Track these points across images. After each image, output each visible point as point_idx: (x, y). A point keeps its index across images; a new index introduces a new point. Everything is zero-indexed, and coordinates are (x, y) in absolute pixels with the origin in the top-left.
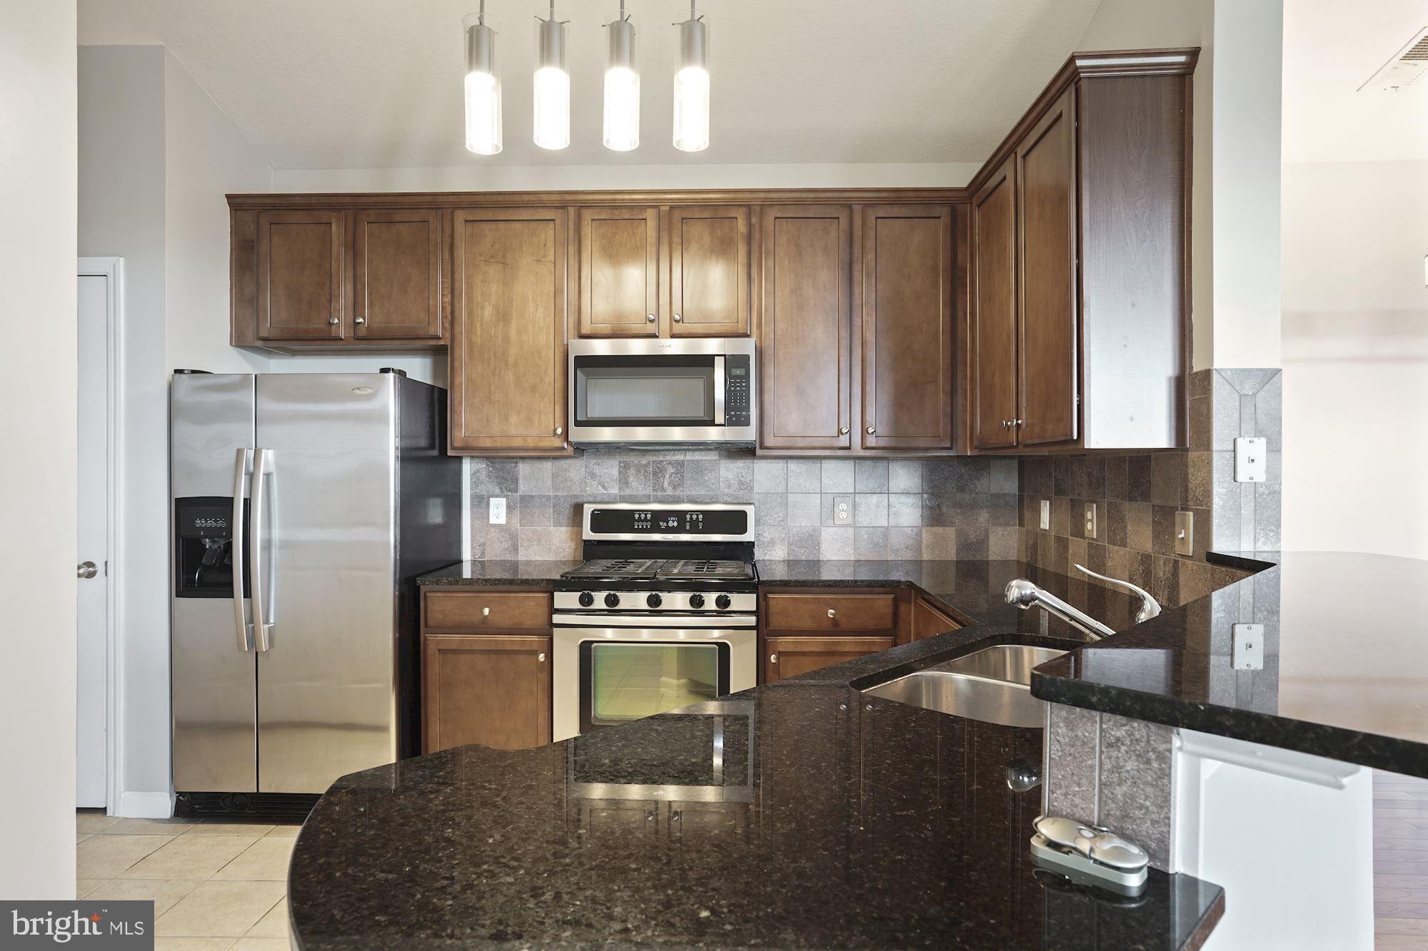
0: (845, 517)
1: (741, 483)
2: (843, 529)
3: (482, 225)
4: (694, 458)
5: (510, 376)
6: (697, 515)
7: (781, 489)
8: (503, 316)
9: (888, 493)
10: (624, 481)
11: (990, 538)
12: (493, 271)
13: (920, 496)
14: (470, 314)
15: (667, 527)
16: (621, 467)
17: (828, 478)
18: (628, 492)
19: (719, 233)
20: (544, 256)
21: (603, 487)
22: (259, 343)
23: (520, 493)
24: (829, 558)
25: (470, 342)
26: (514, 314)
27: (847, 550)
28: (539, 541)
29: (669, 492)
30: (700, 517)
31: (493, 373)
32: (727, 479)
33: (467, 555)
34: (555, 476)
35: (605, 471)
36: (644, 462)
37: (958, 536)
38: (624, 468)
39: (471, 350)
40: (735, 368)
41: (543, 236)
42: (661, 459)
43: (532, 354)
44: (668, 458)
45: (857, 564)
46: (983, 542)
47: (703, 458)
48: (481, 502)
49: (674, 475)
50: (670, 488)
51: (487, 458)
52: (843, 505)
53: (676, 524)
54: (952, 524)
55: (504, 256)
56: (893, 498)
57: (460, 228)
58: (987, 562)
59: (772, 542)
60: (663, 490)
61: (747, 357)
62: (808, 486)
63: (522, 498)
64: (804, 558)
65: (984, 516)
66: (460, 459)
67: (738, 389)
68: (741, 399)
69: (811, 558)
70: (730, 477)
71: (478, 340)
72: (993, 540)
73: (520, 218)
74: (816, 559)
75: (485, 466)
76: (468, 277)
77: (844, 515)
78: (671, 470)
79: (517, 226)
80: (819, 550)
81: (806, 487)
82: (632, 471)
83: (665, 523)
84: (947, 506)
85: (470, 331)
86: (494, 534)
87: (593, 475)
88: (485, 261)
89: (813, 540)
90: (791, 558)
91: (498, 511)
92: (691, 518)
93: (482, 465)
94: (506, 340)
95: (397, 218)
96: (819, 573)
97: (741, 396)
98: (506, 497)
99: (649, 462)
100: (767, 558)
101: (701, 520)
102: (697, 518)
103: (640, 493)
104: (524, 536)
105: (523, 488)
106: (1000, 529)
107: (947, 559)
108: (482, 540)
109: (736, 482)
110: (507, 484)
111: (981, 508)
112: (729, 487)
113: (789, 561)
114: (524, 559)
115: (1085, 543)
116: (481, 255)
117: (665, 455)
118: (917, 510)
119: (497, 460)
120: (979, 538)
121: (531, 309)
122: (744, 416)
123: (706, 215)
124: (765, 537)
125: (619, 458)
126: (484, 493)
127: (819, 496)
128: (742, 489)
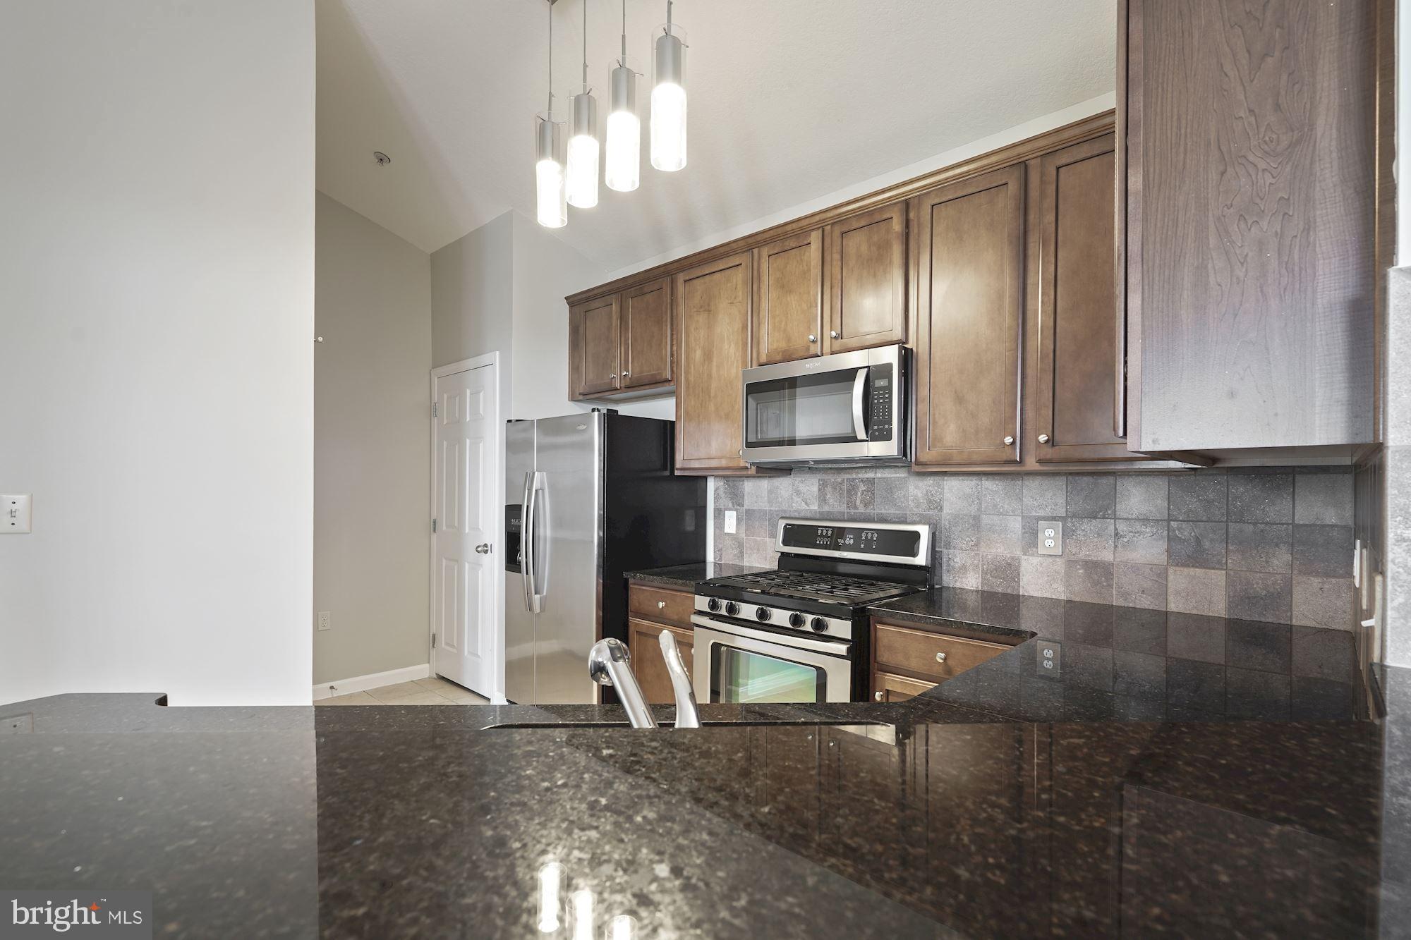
0: (1052, 545)
1: (930, 501)
2: (1050, 560)
3: (694, 281)
4: (884, 476)
5: (712, 408)
6: (872, 534)
7: (973, 510)
8: (708, 356)
9: (1115, 519)
10: (822, 499)
11: (1294, 592)
12: (701, 318)
13: (1165, 524)
14: (687, 358)
15: (844, 544)
16: (820, 485)
17: (1032, 497)
18: (826, 509)
19: (875, 238)
20: (735, 298)
21: (806, 503)
22: (581, 397)
23: (745, 507)
24: (1032, 593)
25: (687, 381)
26: (715, 352)
27: (1055, 586)
28: (758, 550)
29: (861, 509)
31: (701, 405)
32: (916, 498)
33: (710, 557)
34: (770, 492)
35: (808, 488)
36: (839, 480)
37: (1230, 583)
38: (823, 486)
39: (688, 388)
40: (878, 379)
41: (735, 281)
42: (854, 476)
43: (727, 386)
44: (860, 476)
45: (1068, 605)
46: (1283, 596)
47: (893, 476)
48: (719, 514)
49: (865, 493)
50: (862, 505)
51: (724, 477)
52: (1050, 530)
53: (852, 542)
54: (1219, 566)
55: (709, 305)
56: (1120, 524)
57: (681, 288)
58: (1290, 628)
59: (964, 568)
60: (856, 508)
61: (890, 366)
62: (1006, 506)
63: (747, 511)
64: (1000, 590)
65: (1281, 559)
66: (705, 478)
67: (881, 401)
68: (884, 412)
69: (1009, 591)
70: (920, 495)
71: (692, 379)
72: (1299, 595)
73: (718, 269)
74: (1015, 593)
75: (722, 484)
76: (686, 328)
77: (1050, 543)
78: (862, 488)
79: (717, 276)
80: (1018, 582)
81: (1003, 507)
82: (829, 489)
83: (843, 541)
84: (1212, 541)
85: (687, 373)
86: (728, 542)
87: (798, 493)
88: (697, 311)
89: (1010, 570)
90: (986, 588)
91: (731, 522)
92: (866, 537)
93: (721, 483)
94: (710, 376)
95: (646, 290)
96: (1019, 610)
97: (884, 408)
98: (736, 510)
99: (844, 479)
100: (958, 585)
101: (875, 538)
102: (872, 537)
103: (835, 510)
104: (748, 545)
105: (748, 503)
106: (1315, 582)
107: (1211, 614)
108: (720, 546)
110: (736, 499)
111: (1277, 545)
112: (917, 507)
113: (983, 592)
114: (748, 565)
116: (694, 307)
117: (858, 473)
118: (1161, 542)
119: (731, 479)
120: (1272, 590)
121: (726, 347)
122: (886, 430)
123: (863, 223)
124: (957, 562)
125: (819, 476)
126: (722, 507)
127: (1020, 518)
128: (931, 509)
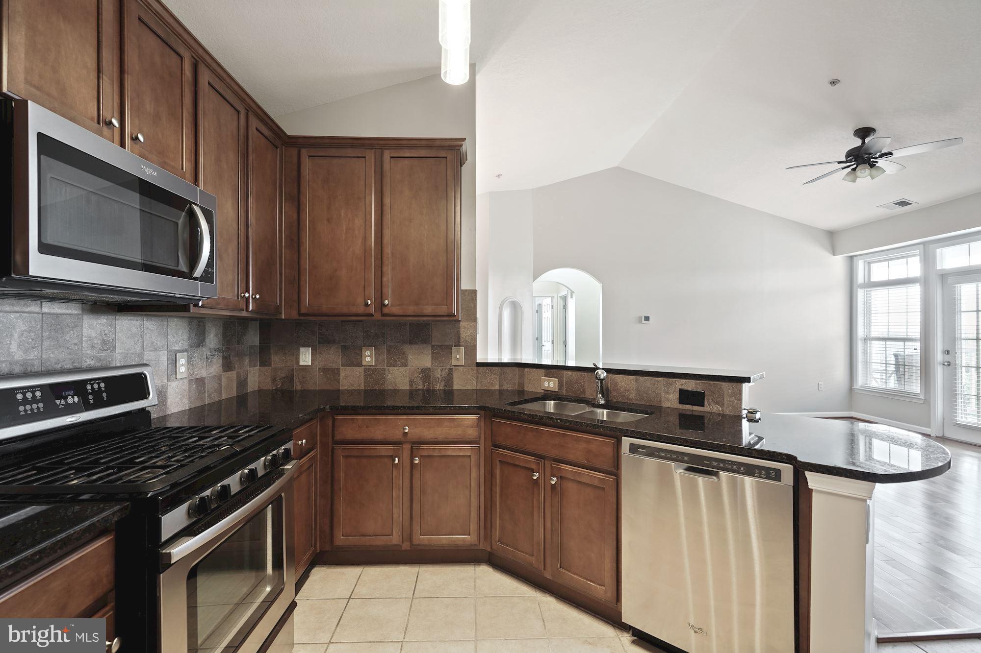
1: (104, 342)
2: (182, 382)
6: (99, 384)
7: (138, 348)
9: (206, 347)
11: (249, 376)
15: (67, 404)
17: (172, 335)
24: (173, 411)
27: (184, 400)
30: (102, 385)
32: (90, 338)
37: (237, 378)
46: (246, 380)
52: (182, 360)
53: (77, 399)
54: (235, 369)
61: (211, 214)
70: (93, 335)
77: (183, 369)
80: (166, 405)
81: (157, 344)
83: (63, 401)
84: (233, 356)
89: (161, 396)
92: (93, 389)
101: (103, 389)
102: (99, 387)
106: (252, 370)
109: (99, 342)
111: (246, 356)
112: (93, 347)
115: (361, 369)
118: (220, 360)
120: (245, 377)
122: (210, 273)
127: (166, 352)
128: (105, 350)
